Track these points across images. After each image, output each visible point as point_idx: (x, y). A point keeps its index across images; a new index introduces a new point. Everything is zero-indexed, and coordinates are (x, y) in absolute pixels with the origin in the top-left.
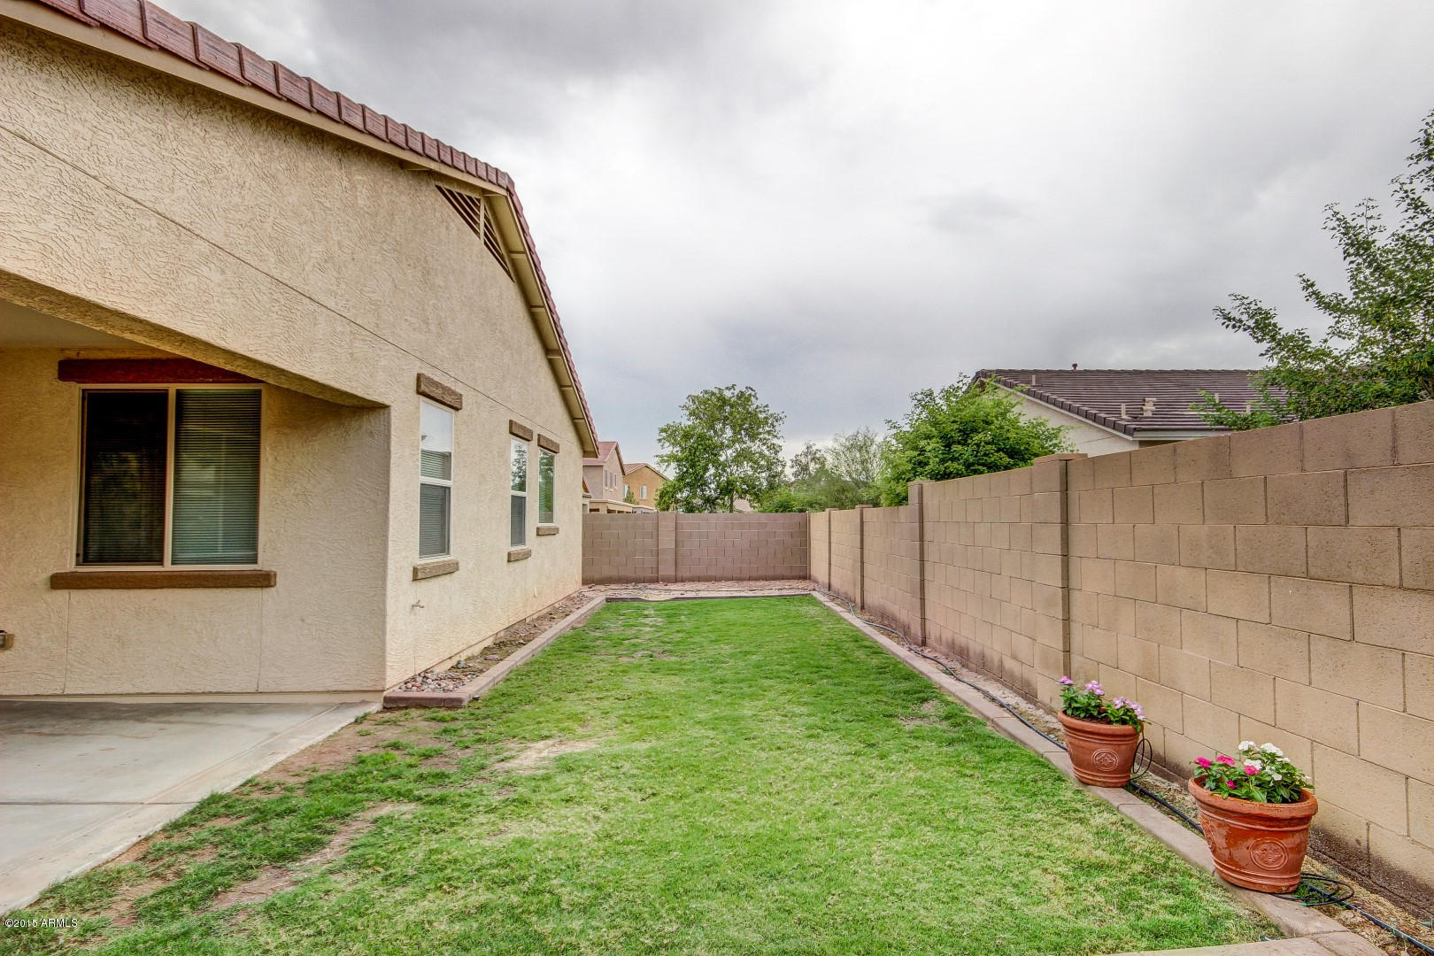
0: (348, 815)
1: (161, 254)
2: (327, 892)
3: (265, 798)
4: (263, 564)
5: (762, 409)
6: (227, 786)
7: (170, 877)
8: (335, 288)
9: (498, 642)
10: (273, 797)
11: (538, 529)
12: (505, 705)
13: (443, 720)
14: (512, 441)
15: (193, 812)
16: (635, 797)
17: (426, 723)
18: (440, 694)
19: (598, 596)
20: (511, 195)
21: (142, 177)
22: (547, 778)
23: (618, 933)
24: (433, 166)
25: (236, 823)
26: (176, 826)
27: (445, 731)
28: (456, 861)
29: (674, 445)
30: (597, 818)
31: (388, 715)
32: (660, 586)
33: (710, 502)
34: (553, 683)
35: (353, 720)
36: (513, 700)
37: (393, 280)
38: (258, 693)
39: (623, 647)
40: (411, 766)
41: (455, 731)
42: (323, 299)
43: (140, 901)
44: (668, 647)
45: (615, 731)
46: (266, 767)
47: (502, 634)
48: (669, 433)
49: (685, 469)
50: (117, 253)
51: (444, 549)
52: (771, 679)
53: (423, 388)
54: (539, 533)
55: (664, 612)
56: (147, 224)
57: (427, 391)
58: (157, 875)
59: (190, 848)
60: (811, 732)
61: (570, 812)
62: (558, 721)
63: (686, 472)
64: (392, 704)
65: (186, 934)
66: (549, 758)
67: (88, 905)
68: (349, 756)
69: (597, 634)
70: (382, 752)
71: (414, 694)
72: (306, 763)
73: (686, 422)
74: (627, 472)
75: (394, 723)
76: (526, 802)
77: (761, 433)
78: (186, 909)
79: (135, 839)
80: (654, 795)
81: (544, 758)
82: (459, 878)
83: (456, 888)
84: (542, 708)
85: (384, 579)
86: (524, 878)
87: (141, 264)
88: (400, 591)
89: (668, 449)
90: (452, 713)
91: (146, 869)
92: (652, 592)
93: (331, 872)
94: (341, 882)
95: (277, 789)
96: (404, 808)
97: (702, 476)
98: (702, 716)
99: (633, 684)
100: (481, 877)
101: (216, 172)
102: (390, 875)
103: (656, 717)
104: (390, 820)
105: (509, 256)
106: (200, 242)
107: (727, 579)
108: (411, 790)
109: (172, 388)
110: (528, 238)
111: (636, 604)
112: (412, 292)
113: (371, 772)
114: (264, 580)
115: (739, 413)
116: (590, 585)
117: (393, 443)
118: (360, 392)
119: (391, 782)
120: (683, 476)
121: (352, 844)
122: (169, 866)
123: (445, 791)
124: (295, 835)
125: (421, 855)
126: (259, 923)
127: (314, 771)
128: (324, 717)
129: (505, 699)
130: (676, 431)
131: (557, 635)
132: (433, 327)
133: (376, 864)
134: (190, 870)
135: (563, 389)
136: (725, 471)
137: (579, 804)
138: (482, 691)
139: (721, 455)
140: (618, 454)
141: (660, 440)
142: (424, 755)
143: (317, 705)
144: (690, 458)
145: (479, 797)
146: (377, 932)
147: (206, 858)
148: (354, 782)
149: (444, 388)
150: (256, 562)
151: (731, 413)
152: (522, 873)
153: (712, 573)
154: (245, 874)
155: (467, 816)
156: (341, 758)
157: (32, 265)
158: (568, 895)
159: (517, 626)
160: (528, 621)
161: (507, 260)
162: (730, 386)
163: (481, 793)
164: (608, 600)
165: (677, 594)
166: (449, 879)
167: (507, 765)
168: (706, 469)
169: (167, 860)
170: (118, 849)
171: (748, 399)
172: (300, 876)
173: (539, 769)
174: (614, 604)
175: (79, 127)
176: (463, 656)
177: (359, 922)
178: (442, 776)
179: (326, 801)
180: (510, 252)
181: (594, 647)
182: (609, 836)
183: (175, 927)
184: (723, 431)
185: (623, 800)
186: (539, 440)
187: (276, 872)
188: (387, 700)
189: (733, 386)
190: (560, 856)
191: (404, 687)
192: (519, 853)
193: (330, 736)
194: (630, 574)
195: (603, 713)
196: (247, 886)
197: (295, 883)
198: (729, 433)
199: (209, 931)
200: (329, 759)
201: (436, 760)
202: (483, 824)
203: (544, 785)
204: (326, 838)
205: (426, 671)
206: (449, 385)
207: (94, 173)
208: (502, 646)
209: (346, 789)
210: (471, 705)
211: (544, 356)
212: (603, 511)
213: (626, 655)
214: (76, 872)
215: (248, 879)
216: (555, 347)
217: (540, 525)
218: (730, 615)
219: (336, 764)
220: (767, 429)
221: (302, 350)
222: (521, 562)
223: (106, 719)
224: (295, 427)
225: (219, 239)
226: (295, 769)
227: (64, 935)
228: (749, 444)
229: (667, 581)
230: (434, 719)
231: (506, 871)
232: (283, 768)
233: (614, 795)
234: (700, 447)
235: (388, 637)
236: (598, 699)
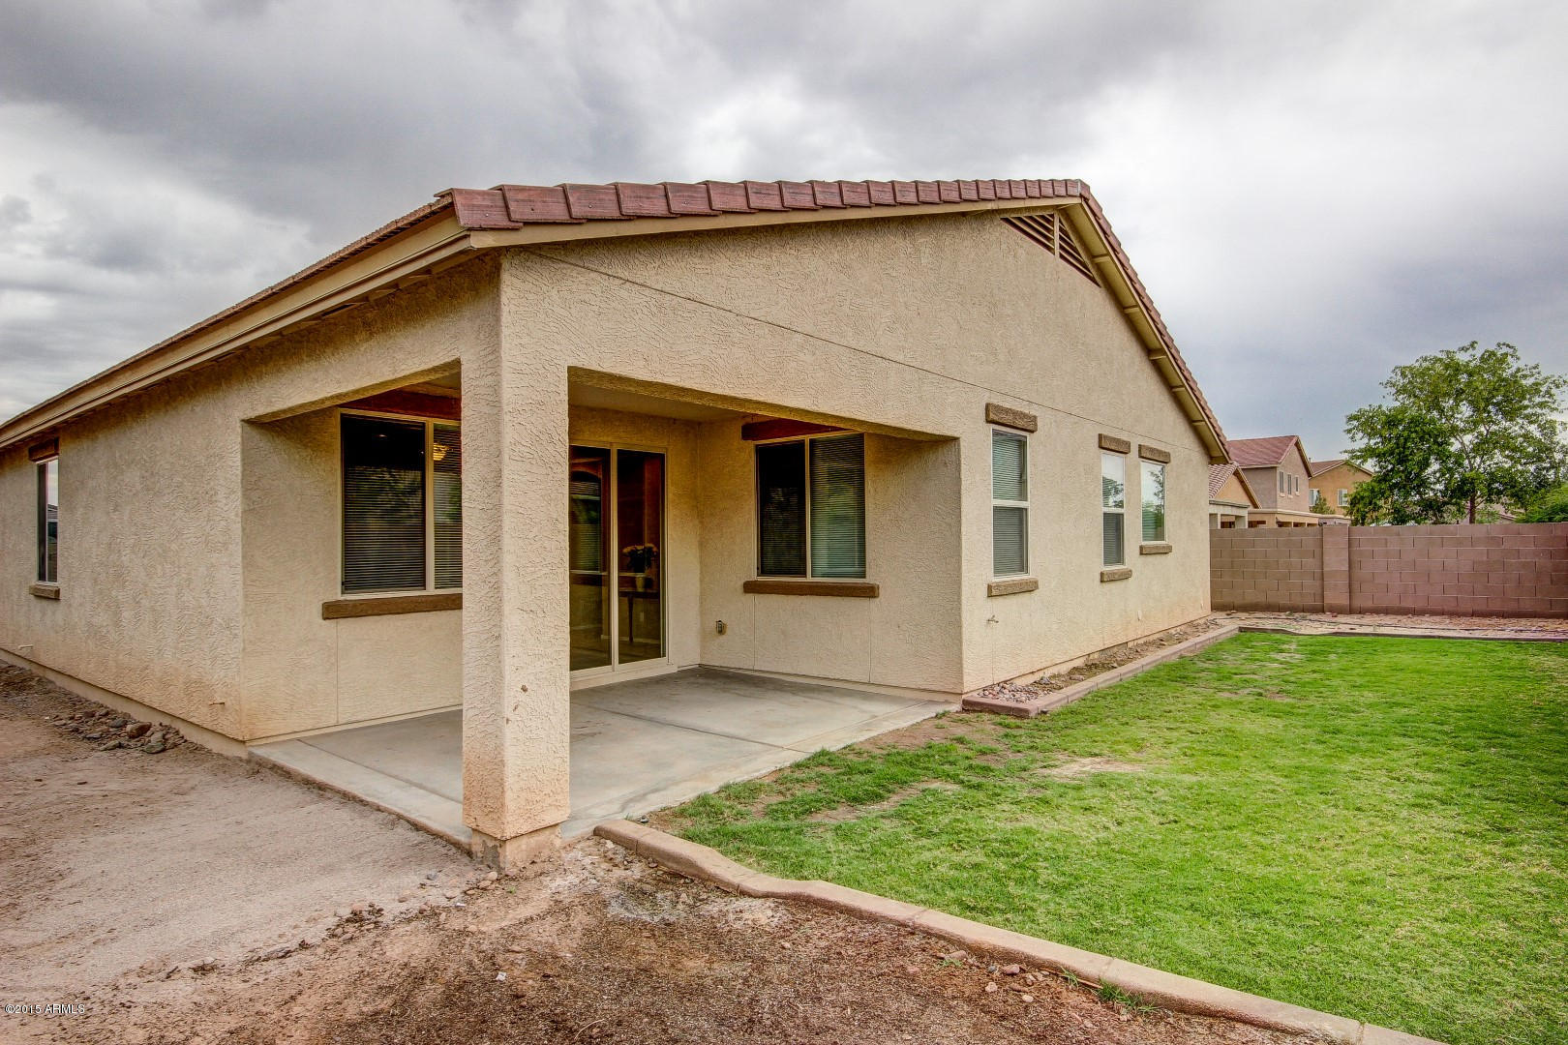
0: (906, 782)
1: (772, 352)
2: (875, 828)
3: (856, 759)
4: (869, 580)
5: (1528, 373)
6: (834, 746)
7: (788, 796)
8: (903, 343)
9: (1090, 663)
10: (861, 760)
11: (1141, 548)
12: (1069, 721)
13: (1008, 726)
14: (1102, 456)
15: (809, 759)
16: (1155, 821)
17: (993, 727)
18: (1012, 704)
19: (1229, 625)
20: (1086, 200)
21: (758, 300)
22: (1078, 788)
23: (1075, 912)
24: (990, 206)
25: (834, 772)
26: (798, 766)
27: (1006, 736)
28: (970, 830)
29: (1370, 436)
30: (1106, 828)
31: (964, 715)
32: (1327, 617)
33: (1433, 508)
34: (1126, 708)
35: (934, 715)
36: (1080, 718)
37: (958, 322)
38: (869, 684)
39: (1230, 682)
40: (967, 758)
41: (1015, 737)
42: (892, 356)
43: (768, 806)
44: (1290, 687)
45: (1170, 761)
46: (862, 739)
47: (1096, 656)
48: (1364, 422)
49: (1390, 467)
50: (745, 359)
51: (1023, 567)
52: (1410, 737)
53: (992, 416)
54: (1143, 552)
55: (1309, 648)
56: (761, 332)
57: (996, 418)
58: (781, 792)
59: (803, 781)
60: (1418, 801)
61: (1083, 820)
62: (1115, 742)
63: (1392, 470)
64: (969, 706)
65: (787, 830)
66: (1089, 773)
67: (742, 800)
68: (923, 741)
69: (1206, 665)
70: (949, 743)
71: (989, 700)
72: (891, 741)
73: (1390, 403)
74: (1314, 474)
75: (967, 722)
76: (1047, 802)
77: (1526, 407)
78: (791, 816)
79: (774, 769)
80: (1176, 822)
81: (1084, 772)
82: (968, 842)
83: (964, 849)
84: (1103, 729)
85: (959, 595)
86: (1017, 855)
87: (760, 363)
88: (975, 607)
89: (1361, 442)
90: (1018, 722)
91: (776, 787)
92: (1311, 624)
93: (883, 817)
94: (887, 825)
95: (865, 755)
96: (949, 787)
97: (1418, 475)
98: (1279, 762)
99: (1220, 720)
100: (984, 846)
101: (806, 278)
102: (920, 828)
103: (1223, 755)
104: (934, 793)
105: (1092, 262)
106: (797, 335)
107: (1433, 613)
108: (958, 775)
109: (807, 438)
110: (1111, 239)
111: (1278, 636)
112: (977, 328)
113: (933, 756)
114: (870, 592)
115: (1483, 381)
116: (1229, 612)
117: (963, 472)
118: (929, 430)
119: (946, 767)
120: (1386, 475)
121: (902, 803)
122: (789, 790)
123: (983, 780)
124: (866, 787)
125: (947, 821)
126: (829, 835)
127: (894, 747)
128: (915, 709)
129: (1074, 716)
130: (1372, 417)
131: (1158, 663)
132: (1001, 357)
133: (913, 818)
134: (799, 794)
135: (1174, 390)
136: (1460, 465)
137: (1096, 814)
138: (1052, 707)
139: (1452, 444)
140: (1300, 450)
141: (1349, 431)
142: (981, 751)
143: (911, 699)
144: (1397, 451)
145: (1011, 791)
146: (897, 861)
147: (811, 790)
148: (918, 761)
149: (1015, 413)
150: (865, 577)
151: (1469, 384)
152: (1017, 851)
153: (1408, 604)
154: (831, 805)
155: (994, 802)
156: (916, 742)
157: (697, 381)
158: (1044, 876)
159: (1115, 649)
160: (1130, 645)
161: (1090, 267)
162: (1467, 344)
163: (1014, 788)
164: (1241, 629)
165: (1345, 629)
166: (960, 841)
167: (1046, 772)
168: (1426, 464)
169: (789, 785)
170: (764, 772)
171: (1502, 360)
172: (862, 814)
173: (1074, 779)
174: (1248, 635)
175: (719, 280)
176: (1048, 673)
177: (888, 851)
178: (987, 769)
179: (895, 770)
180: (1092, 256)
181: (1195, 678)
182: (1108, 844)
183: (782, 824)
184: (1455, 408)
185: (1141, 820)
186: (1140, 451)
187: (849, 808)
188: (965, 702)
189: (1473, 345)
190: (1055, 847)
191: (982, 694)
192: (1022, 837)
193: (913, 725)
194: (1283, 602)
195: (1166, 743)
196: (829, 812)
197: (858, 818)
198: (1465, 410)
199: (800, 832)
200: (907, 741)
201: (989, 757)
202: (1004, 811)
203: (1072, 793)
204: (887, 795)
205: (1005, 682)
206: (1022, 410)
207: (729, 308)
208: (1091, 668)
209: (911, 764)
210: (1039, 717)
211: (1144, 358)
212: (1271, 524)
213: (1229, 690)
214: (738, 780)
215: (830, 809)
216: (1158, 346)
217: (1144, 543)
218: (1405, 659)
219: (910, 746)
220: (1537, 400)
221: (877, 402)
222: (1118, 583)
223: (775, 689)
224: (889, 462)
225: (809, 329)
226: (881, 743)
227: (727, 812)
228: (1505, 424)
229: (1338, 611)
230: (1000, 724)
231: (1008, 847)
232: (873, 741)
233: (1131, 814)
234: (1414, 435)
235: (964, 647)
236: (1168, 729)
